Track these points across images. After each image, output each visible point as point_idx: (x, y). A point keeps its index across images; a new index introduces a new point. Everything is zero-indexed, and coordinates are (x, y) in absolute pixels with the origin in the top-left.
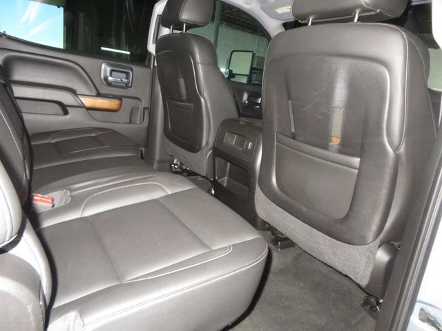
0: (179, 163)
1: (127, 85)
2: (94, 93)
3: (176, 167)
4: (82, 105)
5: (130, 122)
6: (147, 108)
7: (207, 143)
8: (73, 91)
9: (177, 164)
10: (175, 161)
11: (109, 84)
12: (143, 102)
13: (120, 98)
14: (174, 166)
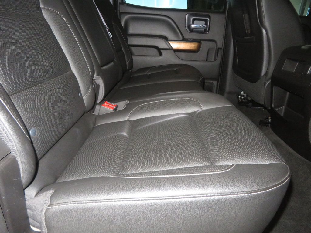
0: (245, 95)
1: (205, 30)
2: (181, 38)
3: (243, 98)
4: (171, 48)
5: (207, 60)
6: (221, 48)
7: (266, 73)
8: (166, 39)
9: (243, 96)
10: (242, 93)
11: (192, 30)
12: (218, 44)
13: (199, 41)
14: (241, 97)
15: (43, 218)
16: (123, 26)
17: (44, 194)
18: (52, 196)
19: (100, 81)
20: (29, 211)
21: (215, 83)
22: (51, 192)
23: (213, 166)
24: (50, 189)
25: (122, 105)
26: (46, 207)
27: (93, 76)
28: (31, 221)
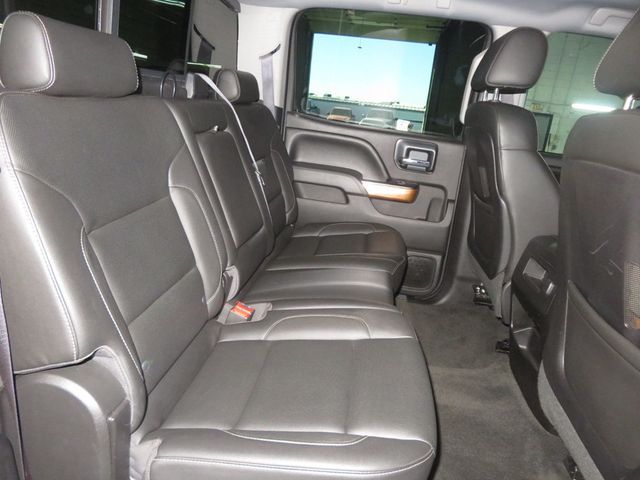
1: (427, 168)
2: (385, 178)
3: (483, 291)
4: (364, 193)
5: (426, 220)
6: (453, 201)
7: (507, 270)
8: (357, 176)
9: (484, 288)
10: (482, 283)
11: (405, 167)
12: (449, 193)
13: (415, 187)
14: (480, 291)
15: (148, 469)
16: (288, 151)
17: (150, 442)
18: (160, 447)
19: (234, 272)
20: (131, 460)
21: (438, 258)
22: (158, 442)
23: (345, 436)
24: (156, 438)
25: (261, 309)
26: (152, 459)
27: (225, 266)
28: (132, 470)
